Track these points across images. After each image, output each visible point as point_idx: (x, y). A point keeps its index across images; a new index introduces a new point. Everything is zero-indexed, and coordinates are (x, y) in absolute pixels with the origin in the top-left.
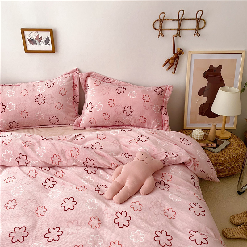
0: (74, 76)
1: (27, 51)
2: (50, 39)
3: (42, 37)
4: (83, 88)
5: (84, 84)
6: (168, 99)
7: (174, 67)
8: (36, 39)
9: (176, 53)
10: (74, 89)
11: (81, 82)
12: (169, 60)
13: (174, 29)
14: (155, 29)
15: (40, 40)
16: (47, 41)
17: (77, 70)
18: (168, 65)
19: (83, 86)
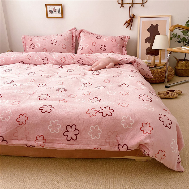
0: (73, 32)
1: (48, 17)
2: (61, 10)
3: (56, 9)
4: (78, 39)
5: (78, 37)
6: (127, 43)
7: (130, 25)
8: (53, 10)
9: (131, 17)
10: (72, 39)
11: (77, 35)
12: (127, 21)
13: (130, 4)
14: (119, 3)
15: (55, 11)
16: (59, 12)
17: (75, 28)
18: (127, 24)
19: (78, 38)
